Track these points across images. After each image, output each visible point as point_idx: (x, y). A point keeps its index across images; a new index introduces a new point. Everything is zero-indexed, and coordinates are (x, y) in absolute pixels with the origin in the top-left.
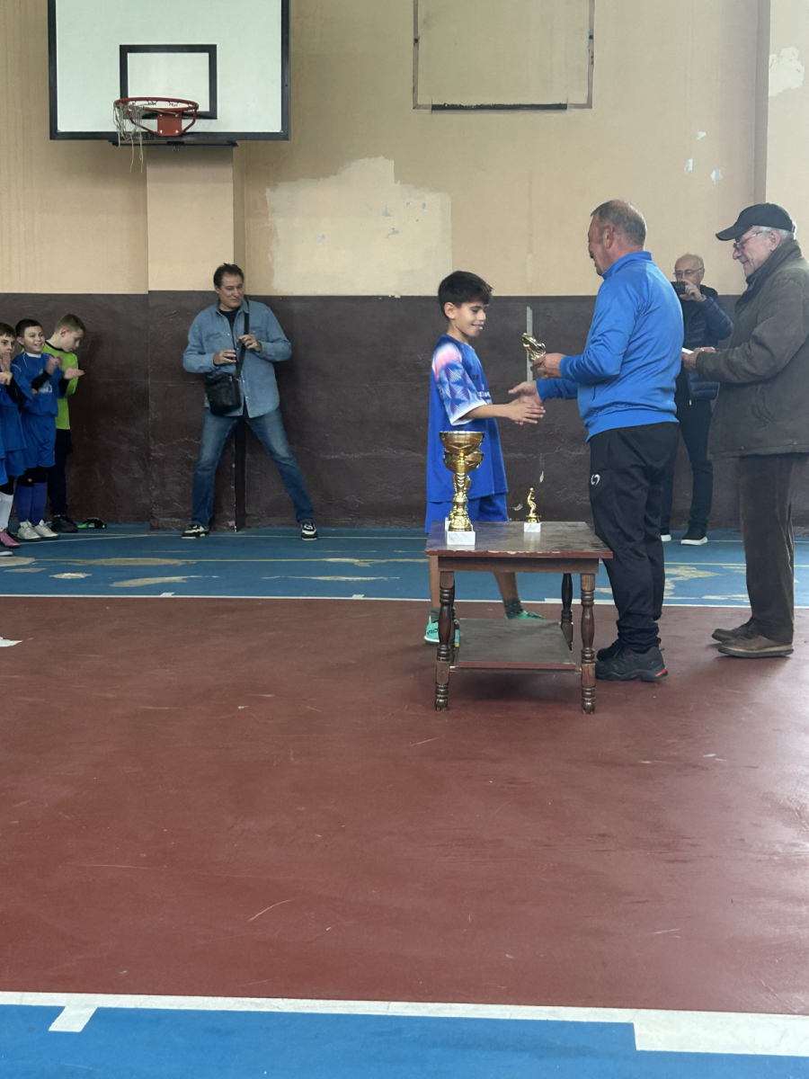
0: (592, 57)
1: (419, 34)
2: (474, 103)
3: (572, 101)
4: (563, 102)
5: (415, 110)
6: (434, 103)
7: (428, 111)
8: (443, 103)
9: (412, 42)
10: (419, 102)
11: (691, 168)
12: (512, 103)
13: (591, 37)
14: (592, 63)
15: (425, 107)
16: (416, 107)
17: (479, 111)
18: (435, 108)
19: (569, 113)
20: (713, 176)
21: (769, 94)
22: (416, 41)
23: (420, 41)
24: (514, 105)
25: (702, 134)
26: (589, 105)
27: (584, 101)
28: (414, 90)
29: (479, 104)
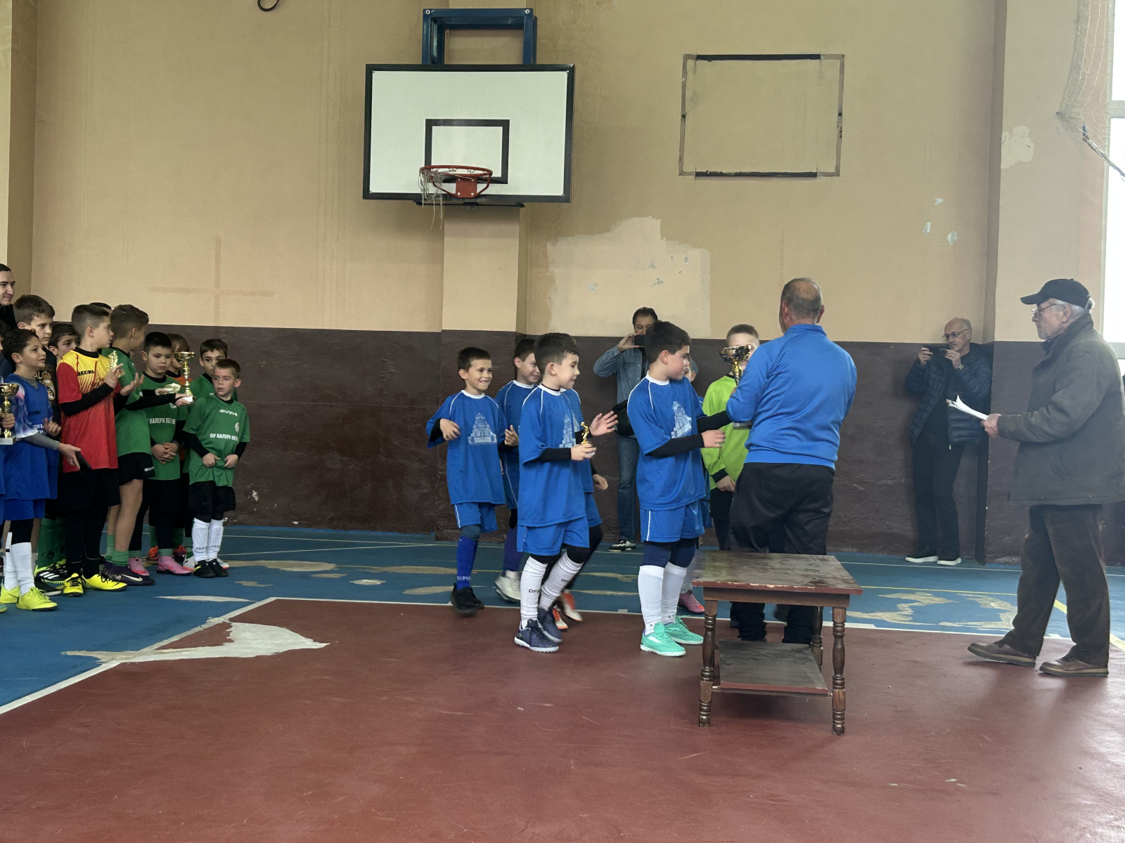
0: (841, 132)
1: (687, 110)
2: (733, 171)
3: (822, 169)
4: (814, 171)
5: (681, 176)
6: (697, 171)
7: (694, 176)
8: (705, 171)
9: (680, 117)
10: (685, 169)
11: (928, 231)
12: (767, 171)
13: (840, 114)
14: (841, 137)
15: (690, 174)
16: (682, 173)
17: (737, 178)
18: (699, 175)
19: (819, 180)
20: (949, 237)
21: (1003, 167)
22: (684, 116)
23: (687, 117)
24: (769, 173)
25: (940, 201)
26: (837, 174)
27: (833, 170)
28: (681, 159)
29: (738, 171)
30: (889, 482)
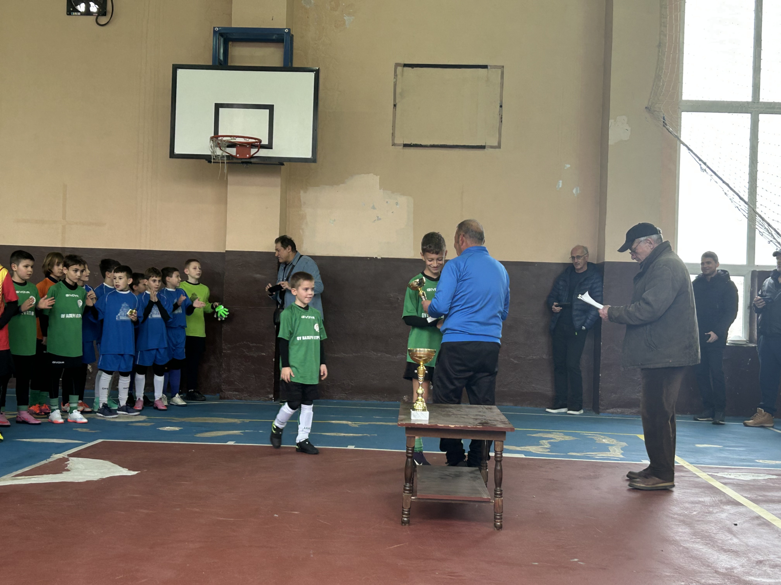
0: (502, 118)
1: (397, 101)
2: (429, 143)
3: (488, 144)
4: (484, 144)
5: (393, 147)
6: (404, 143)
7: (402, 147)
8: (410, 143)
9: (392, 106)
10: (396, 142)
11: (560, 186)
12: (452, 144)
13: (501, 106)
14: (502, 122)
15: (399, 145)
16: (394, 145)
17: (431, 148)
18: (405, 145)
19: (487, 151)
20: (574, 191)
21: (611, 142)
22: (395, 105)
23: (397, 106)
25: (568, 166)
26: (499, 147)
27: (496, 144)
28: (393, 134)
29: (432, 144)
30: (534, 357)
